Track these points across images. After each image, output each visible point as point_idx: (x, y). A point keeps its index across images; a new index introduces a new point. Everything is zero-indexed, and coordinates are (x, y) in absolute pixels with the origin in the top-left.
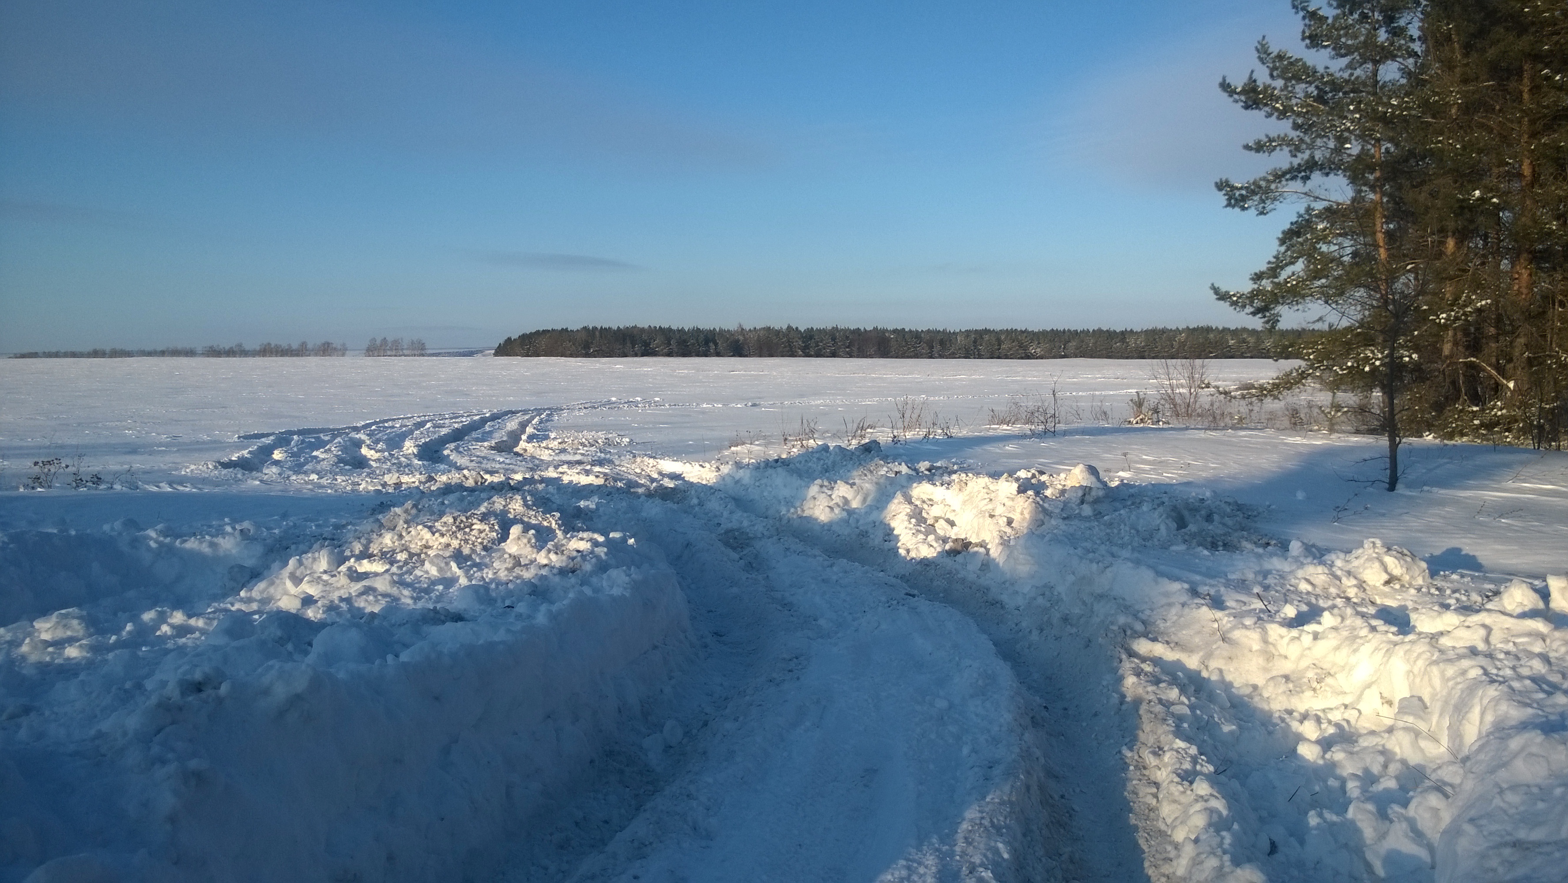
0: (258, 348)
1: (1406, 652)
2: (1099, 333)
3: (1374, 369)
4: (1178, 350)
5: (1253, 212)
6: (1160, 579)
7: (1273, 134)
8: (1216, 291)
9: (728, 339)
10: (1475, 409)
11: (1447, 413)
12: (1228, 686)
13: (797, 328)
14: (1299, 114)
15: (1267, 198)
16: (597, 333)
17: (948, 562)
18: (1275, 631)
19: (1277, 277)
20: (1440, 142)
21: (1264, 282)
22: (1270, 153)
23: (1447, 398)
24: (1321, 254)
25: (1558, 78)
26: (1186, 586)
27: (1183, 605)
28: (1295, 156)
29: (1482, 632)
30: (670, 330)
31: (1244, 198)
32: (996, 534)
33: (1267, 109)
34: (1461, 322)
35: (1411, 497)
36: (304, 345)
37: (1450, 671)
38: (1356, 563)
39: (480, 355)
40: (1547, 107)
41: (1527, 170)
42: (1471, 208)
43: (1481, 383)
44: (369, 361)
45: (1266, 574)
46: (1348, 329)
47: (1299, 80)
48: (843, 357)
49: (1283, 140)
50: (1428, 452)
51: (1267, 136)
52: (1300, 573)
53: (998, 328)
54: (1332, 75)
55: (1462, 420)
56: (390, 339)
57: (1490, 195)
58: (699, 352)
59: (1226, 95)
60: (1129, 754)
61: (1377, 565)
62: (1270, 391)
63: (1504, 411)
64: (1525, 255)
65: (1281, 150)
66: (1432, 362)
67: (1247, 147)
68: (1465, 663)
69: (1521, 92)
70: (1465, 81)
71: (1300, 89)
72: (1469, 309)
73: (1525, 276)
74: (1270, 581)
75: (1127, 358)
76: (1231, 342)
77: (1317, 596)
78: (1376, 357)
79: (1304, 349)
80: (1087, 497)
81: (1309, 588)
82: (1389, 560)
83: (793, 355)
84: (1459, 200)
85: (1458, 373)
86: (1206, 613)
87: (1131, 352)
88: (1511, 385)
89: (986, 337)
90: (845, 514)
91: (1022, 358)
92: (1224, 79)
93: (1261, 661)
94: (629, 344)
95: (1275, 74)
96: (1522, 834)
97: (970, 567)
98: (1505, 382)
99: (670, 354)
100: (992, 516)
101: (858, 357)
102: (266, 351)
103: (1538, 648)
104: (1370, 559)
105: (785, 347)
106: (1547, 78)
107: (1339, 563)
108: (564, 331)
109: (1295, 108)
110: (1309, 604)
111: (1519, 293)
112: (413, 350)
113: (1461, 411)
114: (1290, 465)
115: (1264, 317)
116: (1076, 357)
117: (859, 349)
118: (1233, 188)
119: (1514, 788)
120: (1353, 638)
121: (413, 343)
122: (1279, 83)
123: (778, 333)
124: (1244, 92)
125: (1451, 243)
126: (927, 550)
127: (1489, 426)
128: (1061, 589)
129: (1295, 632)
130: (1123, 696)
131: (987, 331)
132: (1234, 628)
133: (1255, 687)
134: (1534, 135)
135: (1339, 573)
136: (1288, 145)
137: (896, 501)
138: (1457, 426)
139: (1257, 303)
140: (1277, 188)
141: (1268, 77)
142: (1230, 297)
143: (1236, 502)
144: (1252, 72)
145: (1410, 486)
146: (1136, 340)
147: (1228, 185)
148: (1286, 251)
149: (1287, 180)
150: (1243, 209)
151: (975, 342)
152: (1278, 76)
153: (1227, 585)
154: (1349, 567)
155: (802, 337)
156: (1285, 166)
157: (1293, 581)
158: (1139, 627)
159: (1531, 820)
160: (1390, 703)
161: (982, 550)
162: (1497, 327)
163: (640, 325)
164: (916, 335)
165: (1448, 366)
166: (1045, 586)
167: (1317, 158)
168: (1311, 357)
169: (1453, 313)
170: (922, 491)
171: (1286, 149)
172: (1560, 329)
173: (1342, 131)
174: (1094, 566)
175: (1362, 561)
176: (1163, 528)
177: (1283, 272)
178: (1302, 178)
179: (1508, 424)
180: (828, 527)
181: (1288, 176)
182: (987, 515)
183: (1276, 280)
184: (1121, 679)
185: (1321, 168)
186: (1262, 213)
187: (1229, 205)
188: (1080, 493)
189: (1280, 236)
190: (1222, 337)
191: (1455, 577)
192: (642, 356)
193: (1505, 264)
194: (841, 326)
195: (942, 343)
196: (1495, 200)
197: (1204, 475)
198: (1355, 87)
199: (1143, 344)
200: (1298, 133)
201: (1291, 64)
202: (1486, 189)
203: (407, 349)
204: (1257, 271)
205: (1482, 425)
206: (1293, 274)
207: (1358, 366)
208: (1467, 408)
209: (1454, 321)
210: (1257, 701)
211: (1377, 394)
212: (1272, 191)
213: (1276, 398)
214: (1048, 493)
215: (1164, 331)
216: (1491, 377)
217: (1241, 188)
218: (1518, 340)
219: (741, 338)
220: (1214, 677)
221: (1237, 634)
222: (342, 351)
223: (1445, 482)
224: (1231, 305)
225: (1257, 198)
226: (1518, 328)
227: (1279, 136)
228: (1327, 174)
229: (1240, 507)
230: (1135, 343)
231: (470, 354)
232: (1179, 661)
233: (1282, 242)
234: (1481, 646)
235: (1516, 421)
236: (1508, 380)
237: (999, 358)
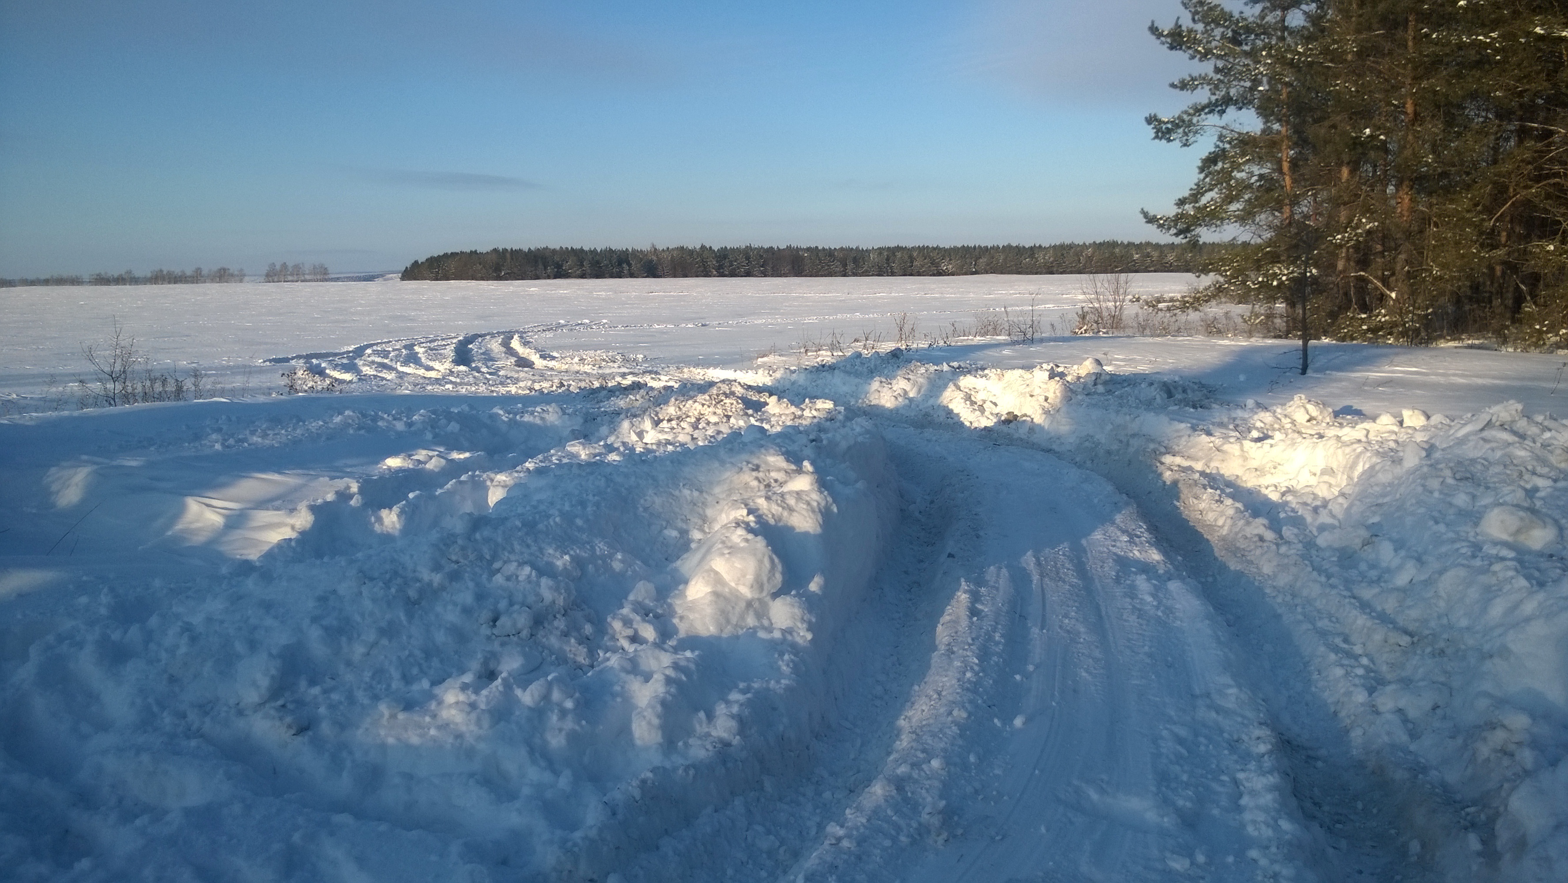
0: (149, 275)
1: (1324, 445)
2: (1008, 248)
3: (1281, 283)
4: (1085, 265)
5: (1177, 144)
6: (1172, 422)
7: (1195, 74)
8: (1145, 214)
9: (641, 260)
10: (1364, 316)
11: (1340, 321)
12: (1222, 476)
13: (710, 247)
14: (1219, 57)
15: (1190, 131)
16: (508, 256)
17: (1005, 428)
18: (1247, 444)
19: (1197, 202)
20: (1337, 85)
21: (1187, 206)
22: (1192, 91)
23: (1340, 308)
24: (1237, 180)
25: (1434, 36)
26: (1189, 425)
27: (1189, 436)
28: (1214, 94)
29: (1365, 432)
30: (582, 250)
31: (1169, 131)
32: (1037, 407)
33: (1191, 52)
34: (1352, 243)
35: (1319, 378)
36: (198, 271)
37: (1348, 450)
38: (1289, 410)
39: (381, 279)
40: (1427, 56)
41: (1410, 108)
42: (1362, 144)
43: (1369, 294)
44: (271, 287)
45: (1234, 419)
46: (1259, 247)
47: (1218, 25)
48: (757, 276)
49: (1204, 79)
50: (1327, 349)
51: (1190, 76)
52: (1256, 417)
53: (910, 244)
54: (1246, 19)
55: (1352, 326)
56: (290, 264)
57: (1378, 133)
58: (613, 273)
59: (1154, 37)
60: (1178, 504)
61: (1302, 409)
62: (1192, 304)
63: (1387, 318)
64: (1407, 182)
65: (1202, 88)
66: (1327, 276)
67: (1173, 86)
68: (1355, 446)
69: (1406, 41)
70: (1358, 31)
71: (1218, 32)
72: (1360, 231)
73: (1407, 201)
74: (1238, 422)
75: (1036, 274)
76: (1136, 256)
77: (1267, 430)
78: (1284, 273)
79: (1222, 266)
80: (1098, 381)
81: (1262, 425)
82: (1310, 407)
83: (707, 274)
84: (1353, 138)
85: (1350, 286)
86: (1204, 438)
87: (1040, 267)
88: (1393, 295)
89: (899, 255)
90: (907, 401)
91: (934, 275)
92: (1153, 22)
93: (1240, 461)
94: (541, 266)
95: (1196, 18)
96: (1380, 501)
97: (1021, 431)
98: (1388, 292)
99: (583, 276)
100: (1032, 396)
101: (773, 276)
102: (158, 278)
103: (1394, 437)
104: (1299, 407)
105: (699, 267)
106: (1427, 35)
107: (1279, 410)
108: (474, 253)
109: (1215, 51)
110: (1263, 433)
111: (1402, 215)
112: (315, 274)
113: (1352, 318)
114: (1228, 359)
115: (1186, 237)
116: (987, 273)
117: (772, 268)
118: (1160, 122)
119: (1377, 485)
120: (1293, 444)
121: (315, 268)
122: (1200, 27)
123: (691, 252)
124: (1170, 35)
125: (1345, 172)
126: (986, 422)
127: (1374, 330)
128: (1101, 437)
129: (1259, 444)
130: (1165, 482)
131: (898, 248)
132: (1223, 444)
133: (1237, 476)
134: (1416, 79)
135: (1279, 416)
136: (1209, 84)
137: (949, 390)
138: (1349, 331)
139: (1180, 226)
140: (1198, 121)
141: (1191, 21)
142: (1158, 220)
143: (1200, 383)
144: (1178, 18)
145: (1317, 371)
146: (1044, 255)
147: (1156, 120)
148: (1204, 179)
149: (1206, 114)
150: (1169, 140)
151: (888, 259)
152: (1199, 20)
153: (1213, 424)
154: (1286, 412)
155: (716, 256)
156: (1205, 101)
157: (1252, 422)
158: (1163, 450)
159: (1384, 495)
160: (1315, 474)
161: (1028, 419)
162: (1383, 245)
163: (552, 246)
164: (830, 253)
165: (1342, 279)
166: (1088, 435)
167: (1231, 94)
168: (1228, 273)
169: (1347, 235)
170: (966, 382)
171: (1207, 88)
172: (1434, 246)
173: (1255, 75)
174: (1128, 417)
175: (1293, 408)
176: (1158, 397)
177: (1203, 198)
178: (1218, 111)
179: (1389, 329)
180: (895, 411)
181: (1207, 110)
182: (1028, 395)
183: (1197, 205)
184: (1161, 474)
185: (1236, 103)
186: (1185, 145)
187: (1157, 137)
188: (1094, 378)
189: (1200, 164)
190: (1127, 252)
191: (1349, 417)
192: (555, 278)
193: (1391, 189)
194: (756, 244)
195: (855, 261)
196: (1382, 137)
197: (1167, 367)
198: (1264, 30)
199: (1051, 259)
200: (1219, 76)
201: (1211, 9)
202: (1375, 128)
203: (308, 274)
204: (1181, 197)
205: (1368, 330)
206: (1212, 200)
207: (1268, 281)
208: (1357, 316)
209: (1348, 242)
210: (1239, 482)
211: (1280, 306)
212: (1194, 125)
213: (1196, 309)
214: (1069, 378)
215: (1071, 246)
216: (1377, 288)
217: (1167, 122)
218: (1400, 256)
219: (655, 258)
220: (1214, 472)
221: (1226, 447)
222: (240, 277)
223: (1339, 369)
224: (1158, 228)
225: (1181, 130)
226: (1399, 246)
227: (1200, 75)
228: (1240, 109)
229: (1202, 386)
230: (1044, 259)
231: (370, 278)
232: (1190, 466)
233: (1202, 170)
234: (1364, 439)
235: (1397, 326)
236: (1392, 290)
237: (911, 275)
